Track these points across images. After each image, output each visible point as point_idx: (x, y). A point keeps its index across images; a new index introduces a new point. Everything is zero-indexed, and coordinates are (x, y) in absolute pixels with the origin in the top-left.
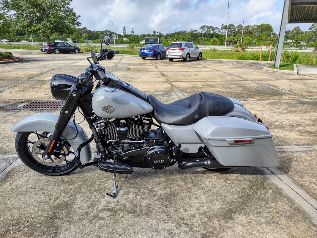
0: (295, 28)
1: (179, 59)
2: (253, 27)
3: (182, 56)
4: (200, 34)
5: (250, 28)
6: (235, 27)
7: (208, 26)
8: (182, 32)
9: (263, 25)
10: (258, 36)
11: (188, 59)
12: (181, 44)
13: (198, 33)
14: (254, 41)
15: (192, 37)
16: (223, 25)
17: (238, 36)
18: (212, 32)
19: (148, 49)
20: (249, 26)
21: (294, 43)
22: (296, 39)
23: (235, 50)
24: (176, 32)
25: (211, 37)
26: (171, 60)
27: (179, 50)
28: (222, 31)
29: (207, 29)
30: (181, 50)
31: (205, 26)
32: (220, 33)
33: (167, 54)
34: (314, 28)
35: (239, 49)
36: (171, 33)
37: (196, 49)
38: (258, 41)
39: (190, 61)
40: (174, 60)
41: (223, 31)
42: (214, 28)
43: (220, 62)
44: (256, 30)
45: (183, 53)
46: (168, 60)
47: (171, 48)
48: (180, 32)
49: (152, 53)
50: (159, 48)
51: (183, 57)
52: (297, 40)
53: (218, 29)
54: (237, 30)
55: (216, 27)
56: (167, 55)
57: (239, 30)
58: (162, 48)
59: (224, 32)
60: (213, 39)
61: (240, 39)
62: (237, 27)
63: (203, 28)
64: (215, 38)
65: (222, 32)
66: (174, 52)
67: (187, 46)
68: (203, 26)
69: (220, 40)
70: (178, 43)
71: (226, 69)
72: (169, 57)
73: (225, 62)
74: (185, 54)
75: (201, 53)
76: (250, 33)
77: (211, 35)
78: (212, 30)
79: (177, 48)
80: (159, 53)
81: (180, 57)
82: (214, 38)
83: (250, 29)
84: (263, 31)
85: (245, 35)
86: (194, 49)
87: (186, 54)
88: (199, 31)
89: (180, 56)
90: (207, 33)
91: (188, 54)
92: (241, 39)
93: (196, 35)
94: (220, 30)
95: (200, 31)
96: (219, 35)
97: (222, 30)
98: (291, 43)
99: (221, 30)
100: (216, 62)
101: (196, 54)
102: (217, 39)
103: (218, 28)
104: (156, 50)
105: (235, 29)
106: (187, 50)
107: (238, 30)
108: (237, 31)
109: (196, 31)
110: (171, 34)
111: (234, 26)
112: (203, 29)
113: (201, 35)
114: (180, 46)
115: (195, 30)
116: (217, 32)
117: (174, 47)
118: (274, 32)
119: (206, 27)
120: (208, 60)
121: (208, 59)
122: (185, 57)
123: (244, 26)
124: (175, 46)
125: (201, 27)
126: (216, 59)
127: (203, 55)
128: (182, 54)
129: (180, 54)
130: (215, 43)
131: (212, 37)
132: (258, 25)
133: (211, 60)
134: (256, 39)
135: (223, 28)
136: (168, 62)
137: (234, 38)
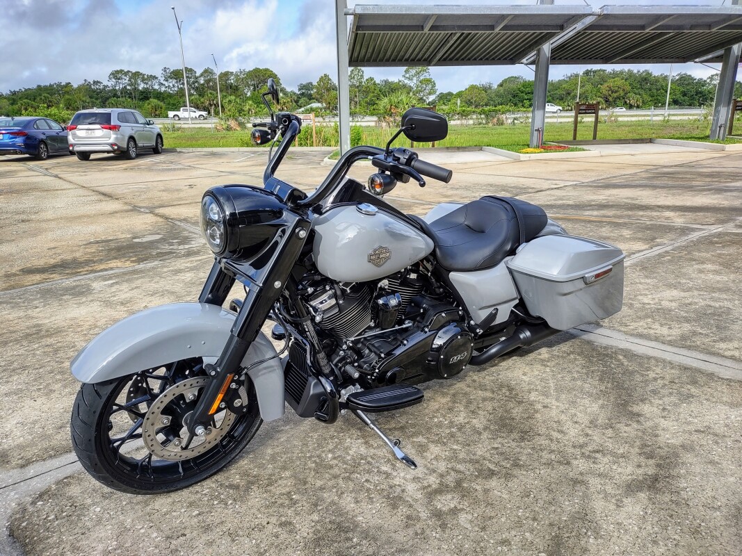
0: (322, 77)
1: (108, 152)
2: (237, 75)
3: (116, 145)
4: (110, 91)
5: (232, 77)
6: (198, 75)
7: (128, 72)
8: (59, 85)
9: (257, 70)
10: (253, 94)
11: (133, 153)
12: (109, 115)
13: (104, 89)
14: (248, 107)
15: (91, 97)
16: (168, 71)
17: (209, 95)
18: (141, 86)
19: (4, 132)
20: (228, 72)
21: (325, 108)
22: (328, 100)
23: (224, 127)
24: (39, 86)
25: (142, 99)
26: (85, 156)
27: (105, 130)
28: (166, 84)
29: (128, 79)
30: (110, 129)
31: (121, 71)
32: (163, 89)
33: (70, 143)
34: (354, 78)
35: (232, 123)
36: (23, 90)
37: (147, 126)
38: (256, 106)
39: (138, 156)
40: (92, 156)
41: (171, 85)
42: (146, 77)
43: (213, 154)
44: (245, 82)
45: (119, 136)
46: (75, 158)
47: (79, 127)
48: (51, 86)
49: (19, 141)
50: (38, 128)
51: (119, 147)
52: (330, 103)
53: (157, 78)
54: (202, 82)
55: (149, 75)
56: (72, 145)
57: (208, 81)
58: (48, 128)
59: (174, 86)
60: (149, 104)
61: (215, 102)
62: (202, 75)
63: (116, 75)
64: (156, 101)
65: (169, 86)
66: (91, 136)
67: (122, 118)
68: (117, 72)
69: (169, 104)
70: (97, 112)
71: (245, 169)
72: (77, 149)
73: (224, 154)
74: (123, 139)
75: (159, 135)
76: (233, 89)
77: (142, 92)
78: (142, 81)
79: (98, 126)
80: (42, 141)
81: (112, 147)
82: (151, 100)
83: (232, 80)
84: (260, 83)
85: (224, 94)
86: (142, 125)
87: (127, 139)
88: (106, 83)
89: (112, 145)
90: (128, 87)
91: (132, 138)
92: (217, 103)
93: (101, 92)
94: (162, 81)
95: (110, 83)
96: (160, 93)
97: (167, 81)
98: (321, 109)
99: (164, 83)
100: (204, 155)
101: (149, 139)
102: (161, 104)
103: (155, 78)
104: (32, 131)
105: (197, 78)
106: (127, 129)
107: (205, 81)
108: (203, 85)
109: (96, 83)
110: (26, 90)
111: (195, 72)
112: (119, 79)
113: (114, 94)
114: (105, 121)
115: (94, 82)
116: (156, 87)
117: (90, 124)
118: (282, 86)
119: (126, 73)
120: (180, 152)
121: (178, 150)
122: (126, 146)
123: (218, 71)
124: (89, 121)
125: (112, 74)
126: (199, 149)
127: (164, 140)
128: (116, 138)
129: (112, 141)
130: (157, 112)
131: (146, 98)
132: (247, 70)
133: (187, 151)
134: (250, 102)
135: (169, 77)
136: (75, 163)
137: (202, 100)
